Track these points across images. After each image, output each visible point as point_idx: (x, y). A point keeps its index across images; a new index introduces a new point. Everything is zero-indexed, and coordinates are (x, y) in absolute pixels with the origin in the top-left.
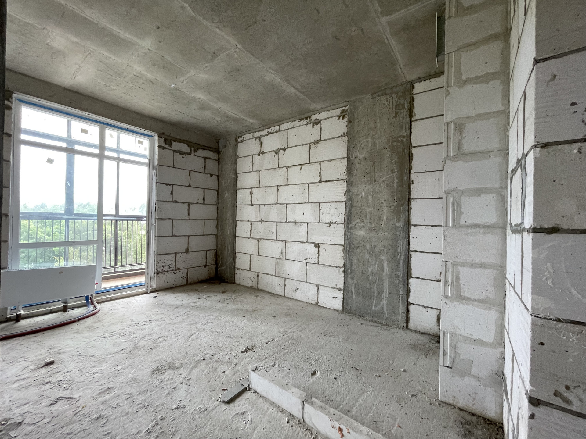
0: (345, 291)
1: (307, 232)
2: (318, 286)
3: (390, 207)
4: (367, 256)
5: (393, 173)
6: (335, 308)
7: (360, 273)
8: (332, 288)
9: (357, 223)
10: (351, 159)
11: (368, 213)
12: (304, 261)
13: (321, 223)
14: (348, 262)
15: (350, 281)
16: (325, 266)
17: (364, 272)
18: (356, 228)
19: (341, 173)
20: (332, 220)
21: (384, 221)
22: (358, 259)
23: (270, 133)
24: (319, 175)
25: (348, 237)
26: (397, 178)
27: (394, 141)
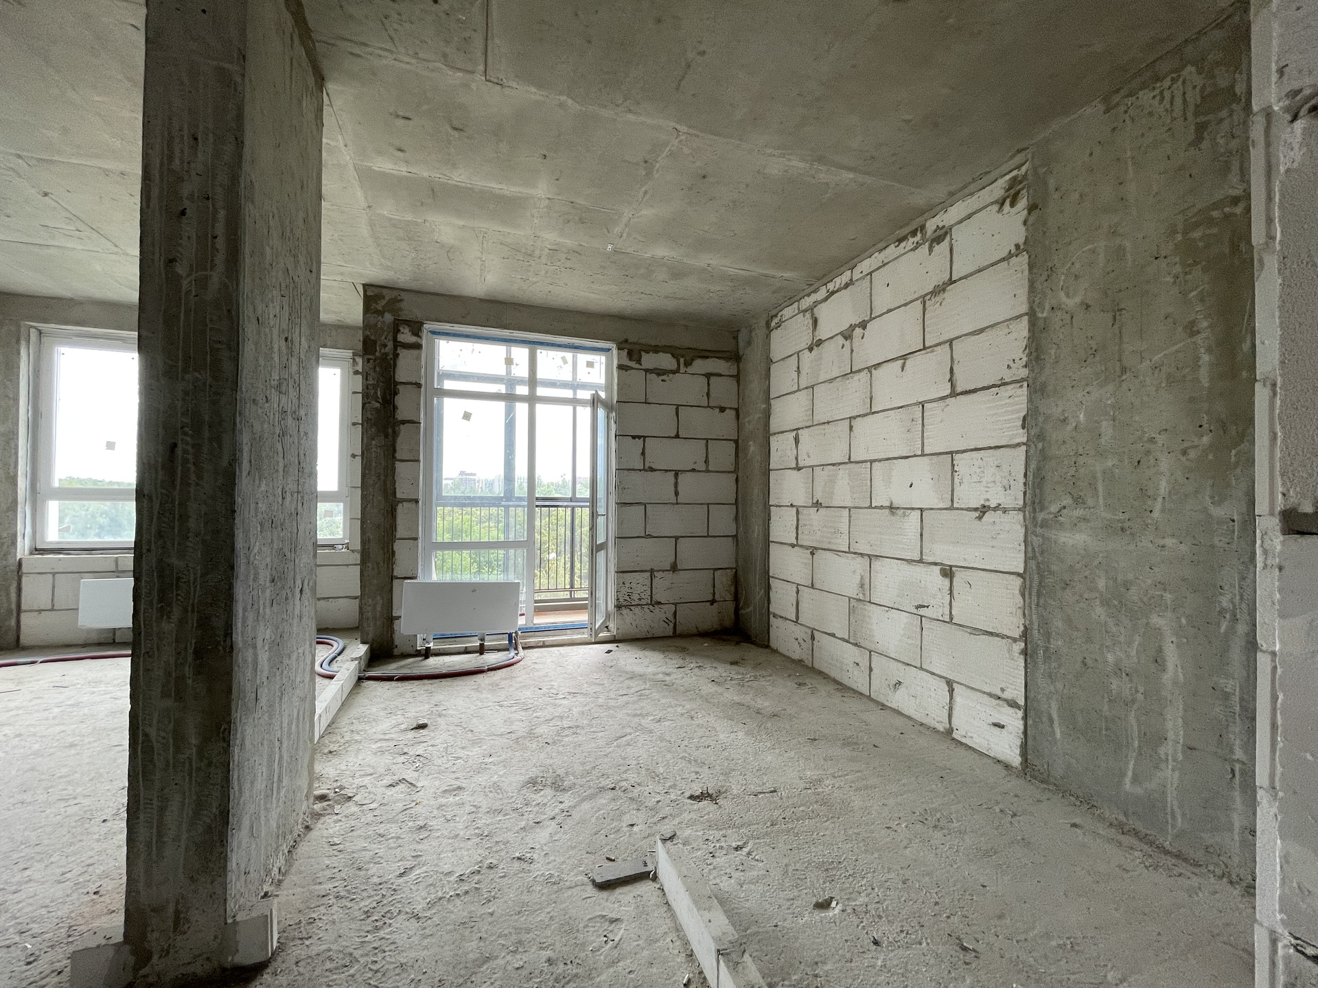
0: (1029, 710)
1: (921, 535)
2: (950, 683)
3: (1184, 453)
4: (1099, 612)
5: (1194, 333)
6: (1001, 758)
7: (1078, 666)
8: (990, 695)
9: (1064, 507)
10: (1040, 315)
11: (1099, 475)
12: (915, 611)
13: (957, 509)
14: (1036, 627)
15: (1041, 682)
16: (969, 630)
17: (1090, 662)
18: (1061, 524)
19: (1011, 364)
20: (988, 500)
21: (1160, 500)
22: (1068, 621)
23: (833, 293)
24: (948, 376)
25: (1033, 549)
26: (1209, 350)
27: (1196, 225)
